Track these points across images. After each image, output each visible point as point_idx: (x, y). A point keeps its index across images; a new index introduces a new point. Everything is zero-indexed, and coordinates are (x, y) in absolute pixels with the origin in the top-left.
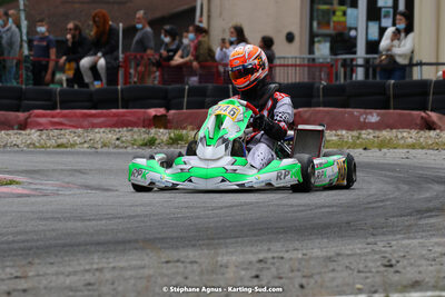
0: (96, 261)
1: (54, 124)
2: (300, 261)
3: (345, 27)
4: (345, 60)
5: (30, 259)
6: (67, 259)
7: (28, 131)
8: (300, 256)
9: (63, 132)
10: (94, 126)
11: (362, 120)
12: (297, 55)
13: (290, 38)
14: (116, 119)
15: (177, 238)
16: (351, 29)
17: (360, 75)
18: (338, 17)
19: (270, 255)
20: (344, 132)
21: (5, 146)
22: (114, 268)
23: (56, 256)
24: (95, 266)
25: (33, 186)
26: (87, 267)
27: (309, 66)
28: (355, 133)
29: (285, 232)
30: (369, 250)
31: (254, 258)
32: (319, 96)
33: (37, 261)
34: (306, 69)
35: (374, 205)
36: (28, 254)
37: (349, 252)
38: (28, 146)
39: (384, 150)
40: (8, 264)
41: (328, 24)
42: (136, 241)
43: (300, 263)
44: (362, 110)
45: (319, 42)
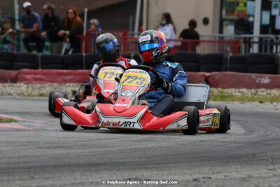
0: (79, 177)
1: (37, 79)
2: (223, 180)
3: (245, 15)
4: (245, 38)
5: (32, 175)
6: (58, 175)
7: (18, 84)
8: (223, 177)
9: (43, 85)
10: (66, 81)
11: (257, 81)
12: (211, 34)
13: (206, 21)
14: (81, 77)
15: (134, 162)
16: (249, 16)
17: (255, 49)
18: (240, 8)
19: (201, 176)
20: (245, 90)
21: (2, 94)
22: (92, 183)
23: (50, 173)
24: (78, 181)
25: (27, 124)
26: (73, 181)
27: (219, 42)
28: (253, 91)
29: (209, 160)
30: (271, 174)
31: (190, 178)
32: (227, 64)
33: (36, 176)
34: (217, 44)
35: (271, 142)
36: (30, 172)
37: (257, 175)
38: (19, 95)
39: (275, 103)
40: (17, 178)
41: (233, 12)
42: (105, 164)
43: (223, 182)
44: (258, 75)
45: (227, 25)
